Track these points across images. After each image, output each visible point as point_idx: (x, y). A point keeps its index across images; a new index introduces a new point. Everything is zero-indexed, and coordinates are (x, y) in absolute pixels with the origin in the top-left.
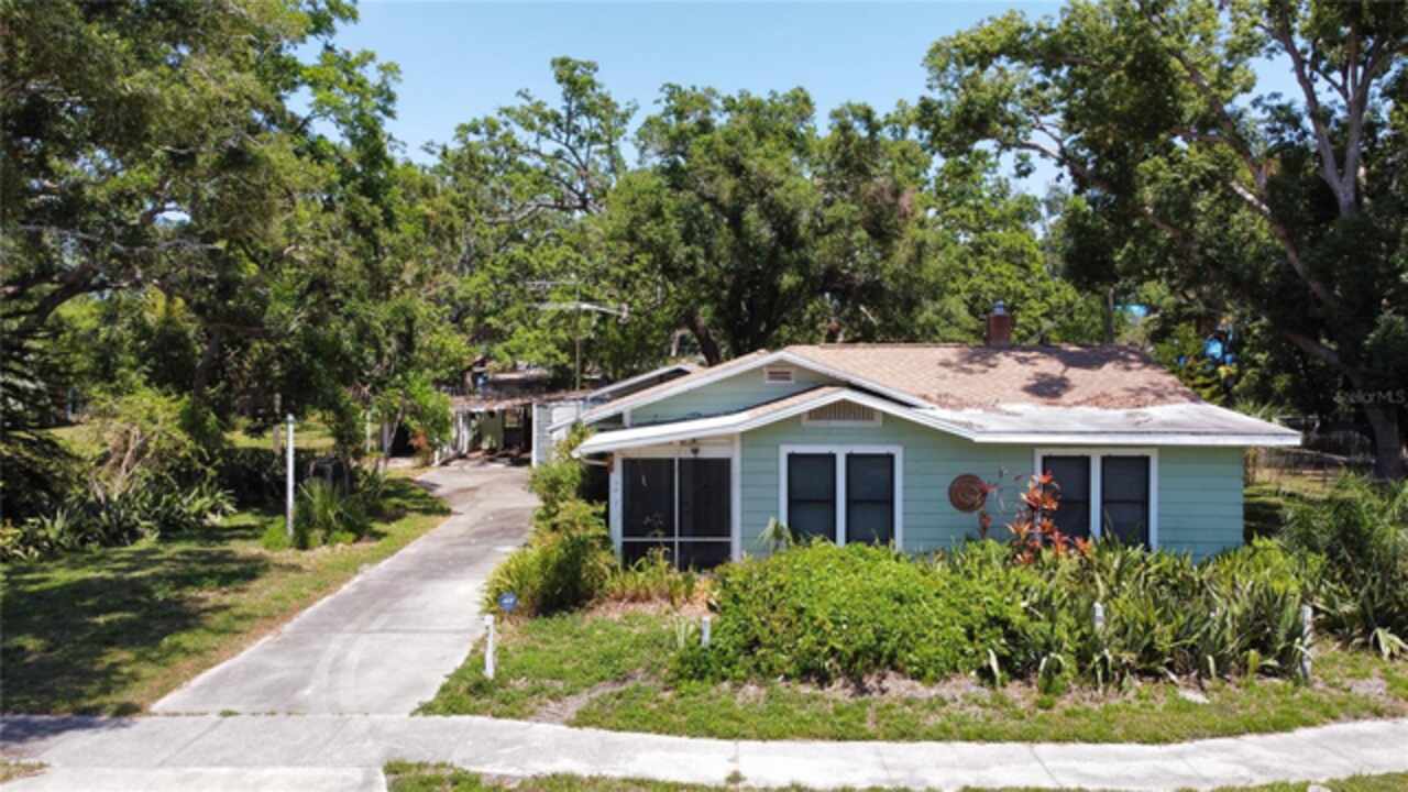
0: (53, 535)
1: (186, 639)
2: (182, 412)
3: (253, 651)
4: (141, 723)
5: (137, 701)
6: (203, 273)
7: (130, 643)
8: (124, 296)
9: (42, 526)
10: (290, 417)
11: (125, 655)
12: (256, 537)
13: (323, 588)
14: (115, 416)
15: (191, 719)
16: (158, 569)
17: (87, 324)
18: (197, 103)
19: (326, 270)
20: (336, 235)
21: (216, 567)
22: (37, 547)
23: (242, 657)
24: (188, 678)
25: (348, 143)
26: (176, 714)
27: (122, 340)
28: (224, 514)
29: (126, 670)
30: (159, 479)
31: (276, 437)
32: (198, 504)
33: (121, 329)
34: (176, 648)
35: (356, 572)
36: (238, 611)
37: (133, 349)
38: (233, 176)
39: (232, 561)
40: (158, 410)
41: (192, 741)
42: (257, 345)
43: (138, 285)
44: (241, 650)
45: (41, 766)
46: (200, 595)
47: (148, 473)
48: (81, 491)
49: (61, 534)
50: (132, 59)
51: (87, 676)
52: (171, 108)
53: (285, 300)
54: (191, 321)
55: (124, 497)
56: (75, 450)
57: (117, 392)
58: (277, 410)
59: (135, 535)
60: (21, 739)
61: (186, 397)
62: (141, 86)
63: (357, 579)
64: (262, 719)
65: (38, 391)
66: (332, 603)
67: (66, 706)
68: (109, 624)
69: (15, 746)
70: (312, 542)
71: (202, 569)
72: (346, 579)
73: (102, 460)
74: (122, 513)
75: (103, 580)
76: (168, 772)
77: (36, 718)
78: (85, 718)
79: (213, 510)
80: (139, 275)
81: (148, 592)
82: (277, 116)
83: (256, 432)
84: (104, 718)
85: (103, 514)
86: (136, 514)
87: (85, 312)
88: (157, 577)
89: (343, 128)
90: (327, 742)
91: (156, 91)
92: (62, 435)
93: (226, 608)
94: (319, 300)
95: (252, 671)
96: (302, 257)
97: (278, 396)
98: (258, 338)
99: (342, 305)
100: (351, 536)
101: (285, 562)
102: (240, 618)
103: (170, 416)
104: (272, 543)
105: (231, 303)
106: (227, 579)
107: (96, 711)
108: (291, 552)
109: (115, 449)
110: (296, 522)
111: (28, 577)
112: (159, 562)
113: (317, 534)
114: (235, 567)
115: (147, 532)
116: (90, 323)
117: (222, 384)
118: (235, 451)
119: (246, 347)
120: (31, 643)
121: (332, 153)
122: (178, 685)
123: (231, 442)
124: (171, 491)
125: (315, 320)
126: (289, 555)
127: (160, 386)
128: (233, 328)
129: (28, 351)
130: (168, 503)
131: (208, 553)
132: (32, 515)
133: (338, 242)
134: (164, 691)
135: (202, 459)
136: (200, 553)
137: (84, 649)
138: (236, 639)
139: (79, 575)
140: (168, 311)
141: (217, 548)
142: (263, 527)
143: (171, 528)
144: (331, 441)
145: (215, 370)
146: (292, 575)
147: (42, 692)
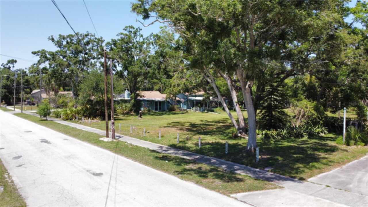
0: (283, 134)
1: (315, 164)
2: (314, 106)
3: (334, 171)
4: (305, 183)
5: (304, 177)
6: (321, 69)
7: (302, 163)
8: (299, 76)
9: (281, 132)
10: (345, 108)
11: (301, 165)
12: (334, 140)
13: (355, 157)
14: (298, 106)
15: (318, 185)
16: (308, 145)
17: (291, 84)
18: (323, 24)
19: (357, 66)
20: (360, 56)
21: (323, 147)
22: (280, 136)
23: (331, 172)
24: (317, 174)
25: (365, 28)
26: (314, 183)
27: (299, 87)
28: (325, 133)
29: (301, 169)
30: (308, 123)
31: (339, 114)
32: (318, 130)
33: (299, 85)
34: (313, 166)
35: (365, 155)
36: (330, 160)
37: (302, 90)
38: (330, 42)
39: (328, 146)
40: (308, 105)
41: (319, 191)
42: (334, 88)
43: (303, 74)
44: (331, 170)
45: (283, 187)
46: (319, 154)
47: (305, 121)
48: (289, 124)
49: (285, 134)
50: (307, 16)
51: (293, 169)
52: (316, 26)
53: (344, 75)
54: (316, 82)
55: (299, 126)
56: (288, 114)
57: (298, 100)
58: (340, 106)
59: (302, 136)
60: (278, 180)
61: (315, 102)
62: (308, 22)
63: (366, 157)
64: (338, 190)
65: (281, 100)
66: (358, 162)
67: (288, 175)
68: (297, 157)
69: (277, 181)
70: (351, 144)
71: (320, 147)
72: (362, 156)
73: (294, 117)
74: (299, 130)
75: (295, 146)
76: (312, 197)
77: (281, 176)
78: (292, 179)
79: (322, 132)
80: (305, 71)
81: (306, 151)
82: (342, 25)
83: (334, 112)
84: (296, 180)
85: (295, 130)
86: (302, 131)
87: (290, 81)
88: (308, 147)
89: (363, 24)
90: (357, 202)
91: (312, 23)
92: (286, 110)
93: (326, 158)
94: (354, 75)
95: (334, 177)
96: (349, 63)
97: (340, 102)
98: (335, 87)
99: (362, 76)
100: (363, 144)
101: (342, 148)
102: (330, 161)
103: (311, 107)
104: (339, 142)
105: (327, 77)
106: (326, 151)
107: (295, 177)
108: (344, 146)
109: (297, 114)
110: (346, 138)
111: (278, 143)
112: (308, 144)
113: (352, 142)
114: (328, 148)
115: (305, 136)
116: (292, 84)
117: (324, 99)
118: (328, 117)
119: (331, 89)
120: (280, 158)
121: (359, 32)
122: (314, 176)
123: (326, 114)
124: (311, 126)
125: (353, 81)
126: (344, 147)
127: (308, 99)
128: (329, 84)
129: (279, 90)
130: (310, 129)
131: (321, 143)
132: (279, 129)
133: (361, 58)
134: (311, 176)
135: (319, 118)
136: (319, 143)
137: (291, 162)
138: (329, 167)
139: (289, 144)
140: (310, 80)
141: (323, 142)
142: (336, 138)
143: (311, 135)
144: (356, 116)
145: (323, 95)
146: (345, 152)
147: (283, 170)
